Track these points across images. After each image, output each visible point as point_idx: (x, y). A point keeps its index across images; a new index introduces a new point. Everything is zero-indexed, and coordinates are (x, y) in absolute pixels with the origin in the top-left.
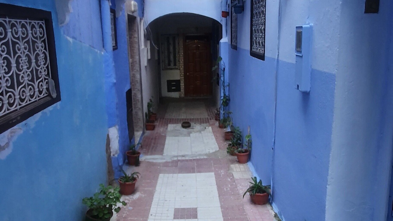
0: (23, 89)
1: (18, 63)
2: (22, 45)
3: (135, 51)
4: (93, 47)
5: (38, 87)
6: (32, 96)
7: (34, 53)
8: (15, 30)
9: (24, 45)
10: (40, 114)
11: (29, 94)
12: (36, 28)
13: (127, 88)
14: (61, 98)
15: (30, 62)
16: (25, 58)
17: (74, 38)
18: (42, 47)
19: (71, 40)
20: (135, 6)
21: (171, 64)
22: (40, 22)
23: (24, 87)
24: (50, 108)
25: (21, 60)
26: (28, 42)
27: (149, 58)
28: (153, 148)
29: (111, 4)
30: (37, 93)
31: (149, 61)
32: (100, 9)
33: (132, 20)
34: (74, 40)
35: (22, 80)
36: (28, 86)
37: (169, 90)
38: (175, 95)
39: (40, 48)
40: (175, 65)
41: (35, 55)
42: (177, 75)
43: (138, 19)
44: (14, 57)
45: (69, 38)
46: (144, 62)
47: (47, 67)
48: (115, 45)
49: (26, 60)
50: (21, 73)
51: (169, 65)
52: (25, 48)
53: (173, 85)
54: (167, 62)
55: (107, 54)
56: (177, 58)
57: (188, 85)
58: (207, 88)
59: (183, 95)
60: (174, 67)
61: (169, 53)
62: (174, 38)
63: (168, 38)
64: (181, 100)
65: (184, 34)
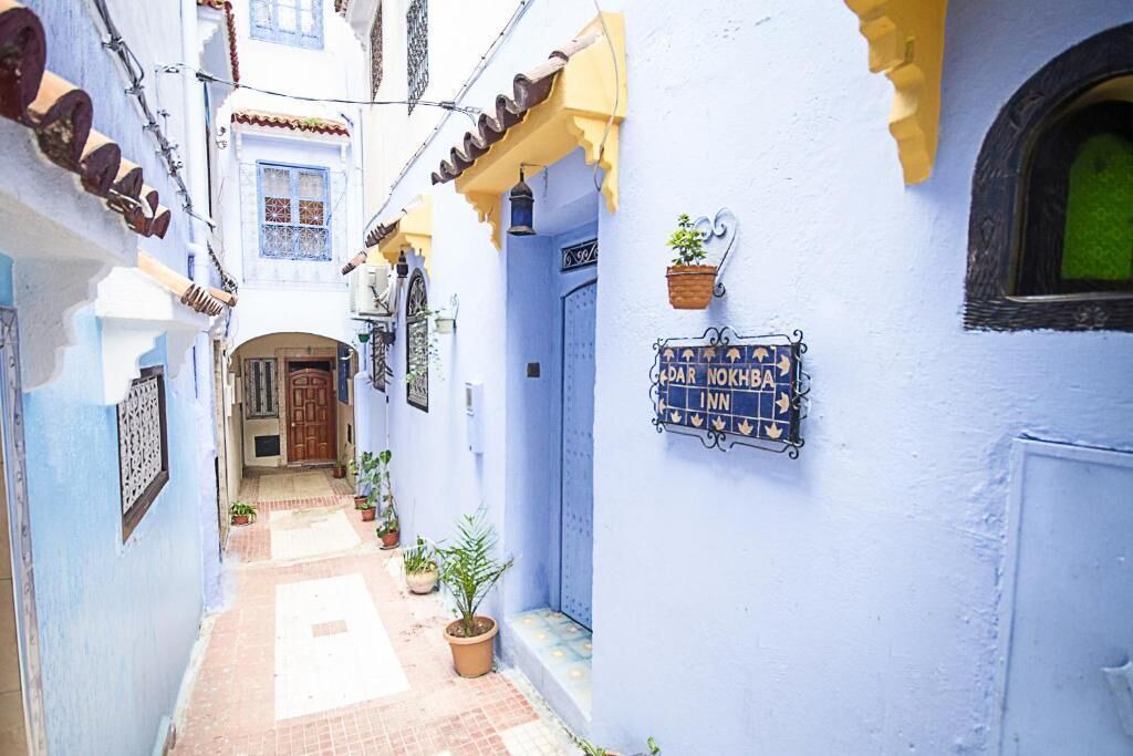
14: (169, 475)
21: (263, 409)
37: (258, 455)
38: (271, 461)
40: (270, 409)
42: (276, 428)
51: (259, 410)
53: (267, 446)
54: (254, 405)
56: (273, 399)
57: (293, 443)
58: (327, 447)
59: (285, 462)
60: (268, 413)
61: (258, 390)
62: (268, 365)
63: (257, 366)
64: (281, 469)
65: (286, 359)
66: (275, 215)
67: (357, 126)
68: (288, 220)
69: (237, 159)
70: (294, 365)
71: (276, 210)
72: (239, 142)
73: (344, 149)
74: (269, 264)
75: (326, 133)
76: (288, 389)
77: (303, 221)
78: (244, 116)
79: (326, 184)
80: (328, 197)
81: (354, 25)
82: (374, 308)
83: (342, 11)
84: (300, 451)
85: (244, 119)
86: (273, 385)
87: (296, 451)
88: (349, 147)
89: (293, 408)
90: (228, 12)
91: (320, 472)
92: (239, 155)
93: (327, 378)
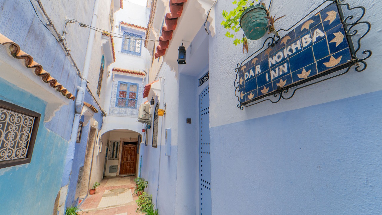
0: (5, 151)
1: (7, 135)
2: (14, 127)
3: (91, 147)
4: (63, 138)
5: (16, 152)
6: (9, 157)
7: (20, 132)
8: (12, 118)
9: (16, 126)
10: (11, 167)
11: (7, 154)
12: (27, 120)
13: (81, 165)
14: (31, 161)
15: (16, 136)
16: (13, 134)
17: (51, 130)
18: (28, 131)
19: (49, 131)
20: (96, 123)
21: (114, 157)
22: (32, 118)
23: (6, 150)
24: (20, 166)
25: (10, 134)
26: (19, 126)
27: (100, 151)
28: (91, 205)
29: (81, 119)
30: (14, 155)
31: (100, 153)
32: (74, 120)
33: (93, 130)
34: (51, 131)
35: (6, 145)
36: (9, 150)
37: (110, 172)
38: (114, 174)
39: (26, 131)
40: (116, 157)
41: (21, 134)
42: (117, 163)
43: (97, 131)
44: (5, 132)
45: (48, 129)
46: (97, 153)
47: (27, 142)
48: (78, 140)
49: (14, 135)
50: (7, 142)
51: (113, 157)
52: (16, 129)
53: (113, 169)
54: (111, 156)
55: (72, 143)
56: (118, 154)
57: (122, 168)
58: (133, 169)
59: (118, 174)
60: (116, 158)
61: (114, 150)
62: (118, 143)
63: (114, 143)
64: (116, 177)
65: (123, 141)
66: (121, 95)
67: (148, 74)
68: (125, 97)
69: (113, 81)
70: (125, 143)
71: (122, 94)
72: (114, 76)
73: (143, 79)
74: (118, 109)
75: (139, 75)
76: (123, 151)
77: (130, 97)
78: (116, 69)
79: (138, 88)
80: (138, 91)
81: (149, 50)
82: (144, 117)
83: (146, 46)
84: (124, 170)
85: (116, 70)
86: (118, 149)
87: (123, 170)
88: (145, 79)
89: (124, 157)
90: (111, 38)
91: (129, 178)
92: (113, 80)
93: (135, 147)
